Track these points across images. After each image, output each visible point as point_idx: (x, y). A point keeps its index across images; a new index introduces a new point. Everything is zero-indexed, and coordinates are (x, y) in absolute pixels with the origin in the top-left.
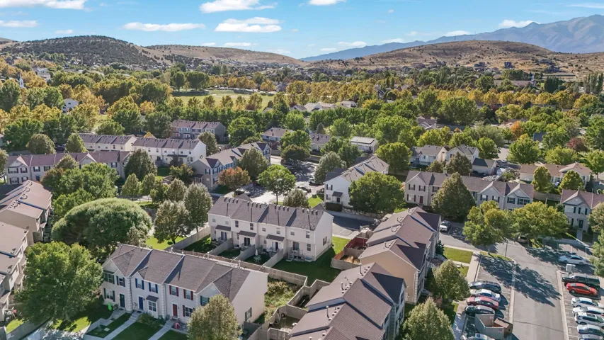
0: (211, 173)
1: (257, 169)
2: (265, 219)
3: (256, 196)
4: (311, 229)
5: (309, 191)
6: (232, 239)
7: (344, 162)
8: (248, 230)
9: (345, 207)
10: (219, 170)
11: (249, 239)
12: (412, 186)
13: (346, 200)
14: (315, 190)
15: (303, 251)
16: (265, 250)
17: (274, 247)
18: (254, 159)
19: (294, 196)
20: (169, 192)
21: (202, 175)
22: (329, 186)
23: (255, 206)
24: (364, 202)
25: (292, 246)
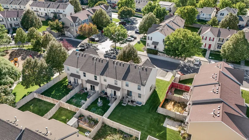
0: (74, 26)
1: (103, 23)
2: (106, 73)
3: (102, 42)
4: (142, 85)
5: (135, 38)
6: (82, 84)
7: (158, 19)
8: (93, 79)
9: (160, 52)
10: (79, 24)
11: (94, 87)
12: (205, 37)
13: (161, 47)
14: (139, 37)
15: (135, 97)
16: (106, 94)
17: (113, 93)
18: (101, 16)
19: (128, 50)
20: (43, 41)
21: (68, 27)
22: (150, 38)
23: (98, 60)
24: (175, 52)
25: (126, 92)
